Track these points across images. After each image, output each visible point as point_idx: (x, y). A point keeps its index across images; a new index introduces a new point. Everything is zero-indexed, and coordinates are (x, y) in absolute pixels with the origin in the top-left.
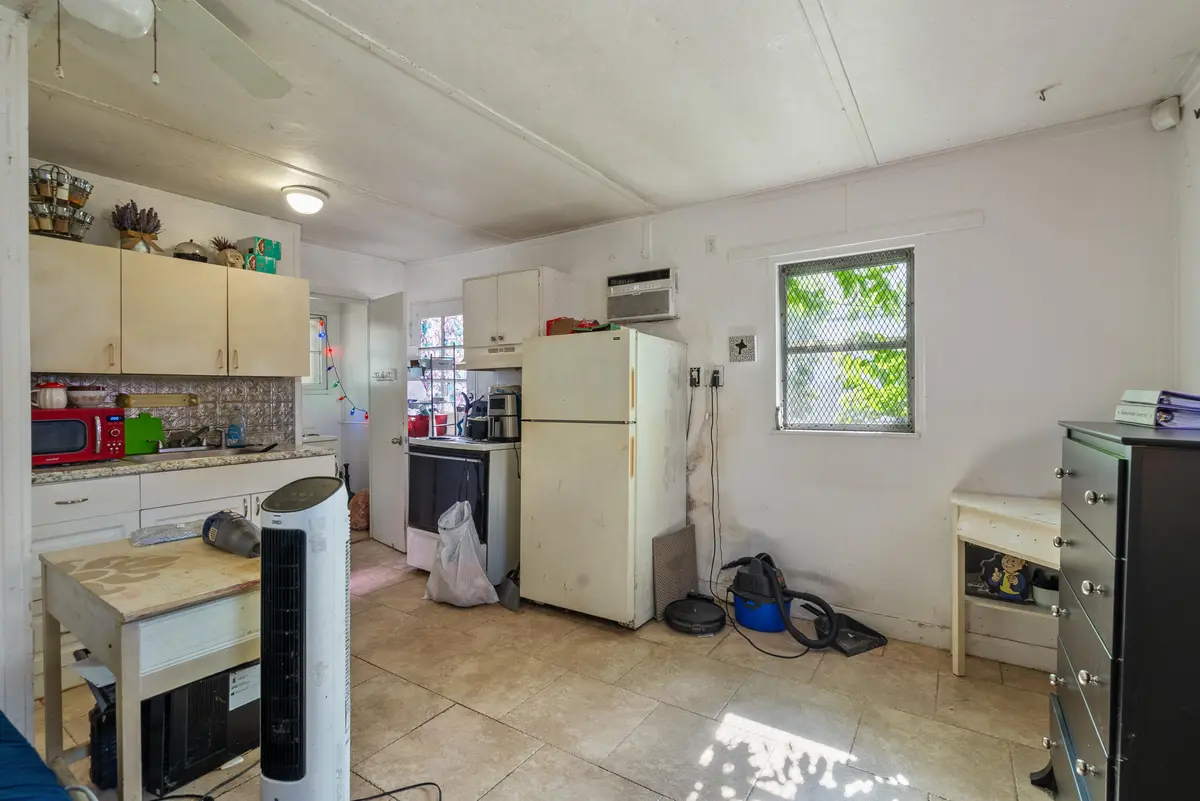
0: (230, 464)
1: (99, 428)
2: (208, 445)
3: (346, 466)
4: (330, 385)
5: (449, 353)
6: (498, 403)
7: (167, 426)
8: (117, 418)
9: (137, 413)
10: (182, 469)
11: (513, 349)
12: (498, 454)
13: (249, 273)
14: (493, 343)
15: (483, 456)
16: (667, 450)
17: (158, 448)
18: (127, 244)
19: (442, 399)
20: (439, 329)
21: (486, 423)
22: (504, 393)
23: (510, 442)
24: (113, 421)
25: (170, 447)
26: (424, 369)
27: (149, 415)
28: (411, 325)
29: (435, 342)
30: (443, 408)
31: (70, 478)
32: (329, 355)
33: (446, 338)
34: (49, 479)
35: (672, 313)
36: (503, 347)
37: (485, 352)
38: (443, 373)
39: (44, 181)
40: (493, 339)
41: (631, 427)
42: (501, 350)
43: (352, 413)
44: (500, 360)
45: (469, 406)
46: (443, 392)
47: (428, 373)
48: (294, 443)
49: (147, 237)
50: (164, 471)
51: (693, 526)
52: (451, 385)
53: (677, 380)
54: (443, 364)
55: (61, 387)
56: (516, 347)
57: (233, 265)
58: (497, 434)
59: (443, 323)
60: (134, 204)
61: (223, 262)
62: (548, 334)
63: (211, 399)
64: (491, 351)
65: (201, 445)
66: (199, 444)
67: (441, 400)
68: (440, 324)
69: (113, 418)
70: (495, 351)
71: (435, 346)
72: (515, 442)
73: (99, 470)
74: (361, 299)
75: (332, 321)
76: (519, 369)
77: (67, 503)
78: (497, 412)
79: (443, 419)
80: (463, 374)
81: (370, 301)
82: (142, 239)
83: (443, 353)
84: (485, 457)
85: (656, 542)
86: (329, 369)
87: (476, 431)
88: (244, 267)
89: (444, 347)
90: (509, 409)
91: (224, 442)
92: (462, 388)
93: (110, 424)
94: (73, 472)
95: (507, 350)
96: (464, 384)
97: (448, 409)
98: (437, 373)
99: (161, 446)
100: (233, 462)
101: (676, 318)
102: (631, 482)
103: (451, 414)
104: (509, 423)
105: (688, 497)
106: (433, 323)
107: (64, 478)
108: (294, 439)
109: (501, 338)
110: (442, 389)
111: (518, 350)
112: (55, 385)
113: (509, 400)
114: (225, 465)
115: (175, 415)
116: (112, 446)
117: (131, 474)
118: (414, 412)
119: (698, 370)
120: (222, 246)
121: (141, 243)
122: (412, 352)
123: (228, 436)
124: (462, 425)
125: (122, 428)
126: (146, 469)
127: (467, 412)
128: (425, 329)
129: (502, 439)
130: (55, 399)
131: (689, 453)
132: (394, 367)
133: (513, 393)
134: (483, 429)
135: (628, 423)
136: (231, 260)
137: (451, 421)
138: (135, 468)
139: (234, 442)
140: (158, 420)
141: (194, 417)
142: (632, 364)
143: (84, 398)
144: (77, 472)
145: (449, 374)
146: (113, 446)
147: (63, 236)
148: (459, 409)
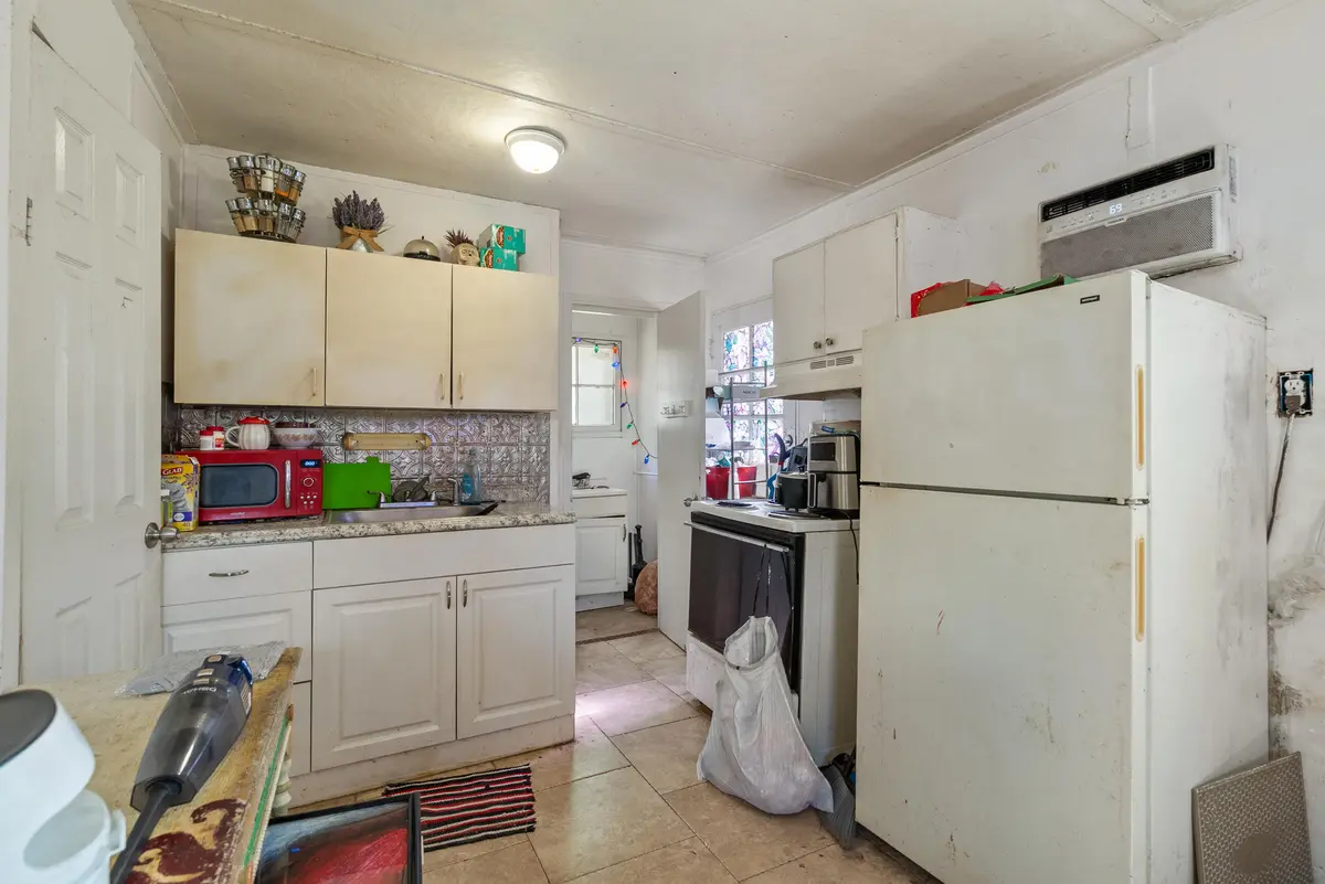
0: (429, 531)
1: (288, 475)
2: (437, 499)
3: (638, 528)
4: (625, 425)
5: (760, 375)
6: (825, 450)
7: (397, 474)
8: (312, 463)
9: (365, 456)
10: (366, 536)
11: (850, 360)
12: (821, 540)
13: (483, 270)
14: (819, 353)
15: (792, 542)
16: (1223, 567)
17: (379, 502)
18: (345, 243)
19: (748, 444)
20: (748, 343)
21: (806, 481)
22: (833, 434)
23: (845, 517)
24: (309, 467)
25: (394, 501)
26: (720, 401)
27: (377, 459)
28: (712, 341)
29: (742, 363)
30: (751, 457)
31: (227, 542)
32: (623, 389)
33: (756, 355)
34: (203, 543)
35: (1221, 247)
36: (834, 358)
37: (805, 368)
38: (751, 407)
39: (247, 170)
40: (818, 346)
41: (1138, 514)
42: (831, 363)
43: (646, 462)
44: (830, 379)
45: (785, 455)
46: (751, 434)
47: (725, 406)
48: (548, 502)
49: (366, 234)
50: (343, 537)
51: (1296, 761)
52: (762, 425)
53: (1241, 403)
54: (750, 393)
55: (262, 423)
56: (854, 355)
57: (464, 262)
58: (822, 501)
59: (752, 336)
60: (355, 195)
61: (454, 260)
62: (913, 315)
63: (446, 440)
64: (815, 365)
65: (430, 500)
66: (427, 498)
67: (746, 446)
68: (747, 336)
69: (307, 464)
70: (821, 364)
71: (741, 368)
72: (851, 518)
73: (264, 532)
74: (651, 311)
75: (628, 346)
76: (858, 392)
77: (226, 575)
78: (823, 466)
79: (752, 473)
80: (777, 405)
81: (659, 312)
82: (360, 237)
83: (752, 376)
84: (797, 543)
85: (1197, 798)
86: (623, 405)
87: (791, 496)
88: (479, 265)
89: (753, 367)
90: (843, 461)
91: (456, 497)
92: (776, 427)
93: (305, 470)
94: (234, 534)
95: (841, 362)
96: (779, 421)
97: (757, 458)
98: (742, 407)
99: (383, 500)
100: (432, 528)
101: (1232, 259)
102: (1137, 649)
103: (762, 466)
104: (843, 484)
105: (1274, 681)
106: (740, 335)
107: (219, 542)
108: (548, 495)
109: (830, 342)
110: (750, 429)
111: (858, 361)
112: (253, 421)
113: (843, 445)
114: (422, 532)
115: (407, 460)
116: (306, 499)
117: (301, 540)
118: (711, 463)
119: (1307, 377)
120: (457, 240)
121: (359, 241)
122: (711, 378)
123: (462, 489)
124: (775, 483)
125: (320, 476)
126: (320, 534)
127: (781, 463)
128: (729, 346)
129: (831, 513)
130: (253, 436)
131: (1273, 576)
132: (688, 399)
133: (849, 434)
134: (800, 490)
135: (1127, 502)
136: (463, 257)
137: (761, 476)
138: (308, 531)
139: (466, 497)
140: (387, 466)
141: (428, 463)
142: (1137, 359)
143: (288, 436)
144: (238, 534)
145: (760, 408)
146: (308, 500)
147: (267, 236)
148: (773, 459)
